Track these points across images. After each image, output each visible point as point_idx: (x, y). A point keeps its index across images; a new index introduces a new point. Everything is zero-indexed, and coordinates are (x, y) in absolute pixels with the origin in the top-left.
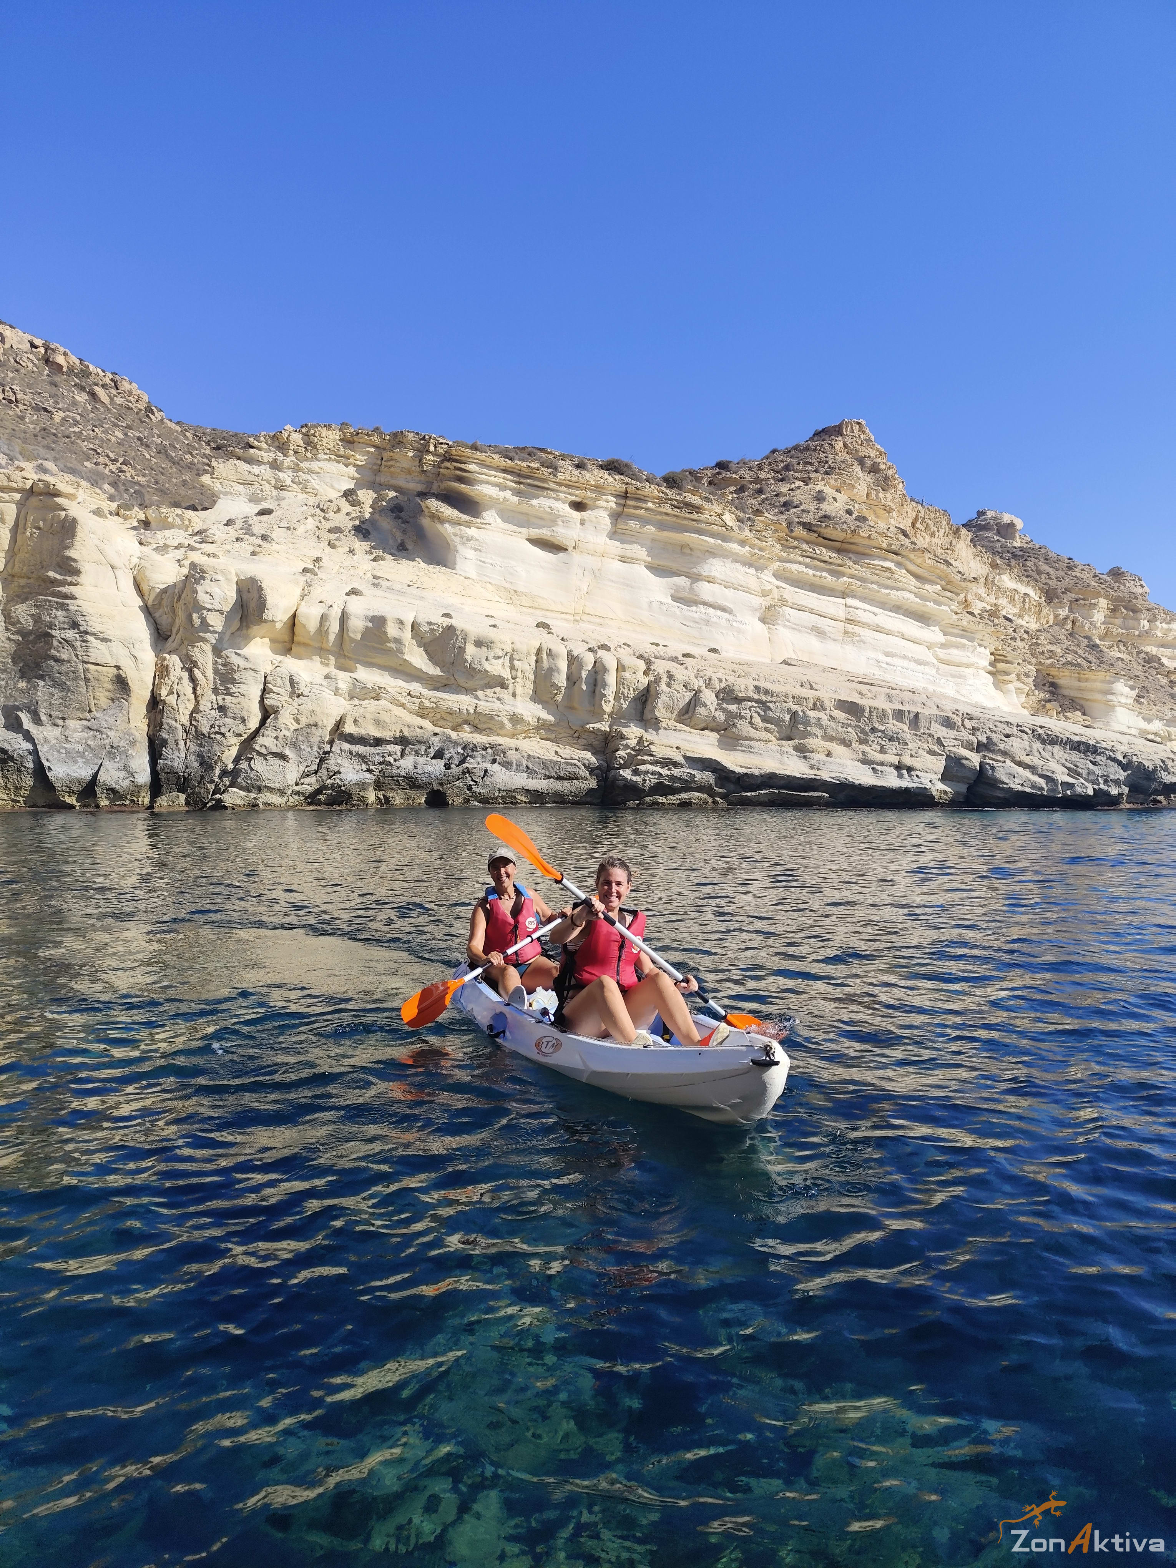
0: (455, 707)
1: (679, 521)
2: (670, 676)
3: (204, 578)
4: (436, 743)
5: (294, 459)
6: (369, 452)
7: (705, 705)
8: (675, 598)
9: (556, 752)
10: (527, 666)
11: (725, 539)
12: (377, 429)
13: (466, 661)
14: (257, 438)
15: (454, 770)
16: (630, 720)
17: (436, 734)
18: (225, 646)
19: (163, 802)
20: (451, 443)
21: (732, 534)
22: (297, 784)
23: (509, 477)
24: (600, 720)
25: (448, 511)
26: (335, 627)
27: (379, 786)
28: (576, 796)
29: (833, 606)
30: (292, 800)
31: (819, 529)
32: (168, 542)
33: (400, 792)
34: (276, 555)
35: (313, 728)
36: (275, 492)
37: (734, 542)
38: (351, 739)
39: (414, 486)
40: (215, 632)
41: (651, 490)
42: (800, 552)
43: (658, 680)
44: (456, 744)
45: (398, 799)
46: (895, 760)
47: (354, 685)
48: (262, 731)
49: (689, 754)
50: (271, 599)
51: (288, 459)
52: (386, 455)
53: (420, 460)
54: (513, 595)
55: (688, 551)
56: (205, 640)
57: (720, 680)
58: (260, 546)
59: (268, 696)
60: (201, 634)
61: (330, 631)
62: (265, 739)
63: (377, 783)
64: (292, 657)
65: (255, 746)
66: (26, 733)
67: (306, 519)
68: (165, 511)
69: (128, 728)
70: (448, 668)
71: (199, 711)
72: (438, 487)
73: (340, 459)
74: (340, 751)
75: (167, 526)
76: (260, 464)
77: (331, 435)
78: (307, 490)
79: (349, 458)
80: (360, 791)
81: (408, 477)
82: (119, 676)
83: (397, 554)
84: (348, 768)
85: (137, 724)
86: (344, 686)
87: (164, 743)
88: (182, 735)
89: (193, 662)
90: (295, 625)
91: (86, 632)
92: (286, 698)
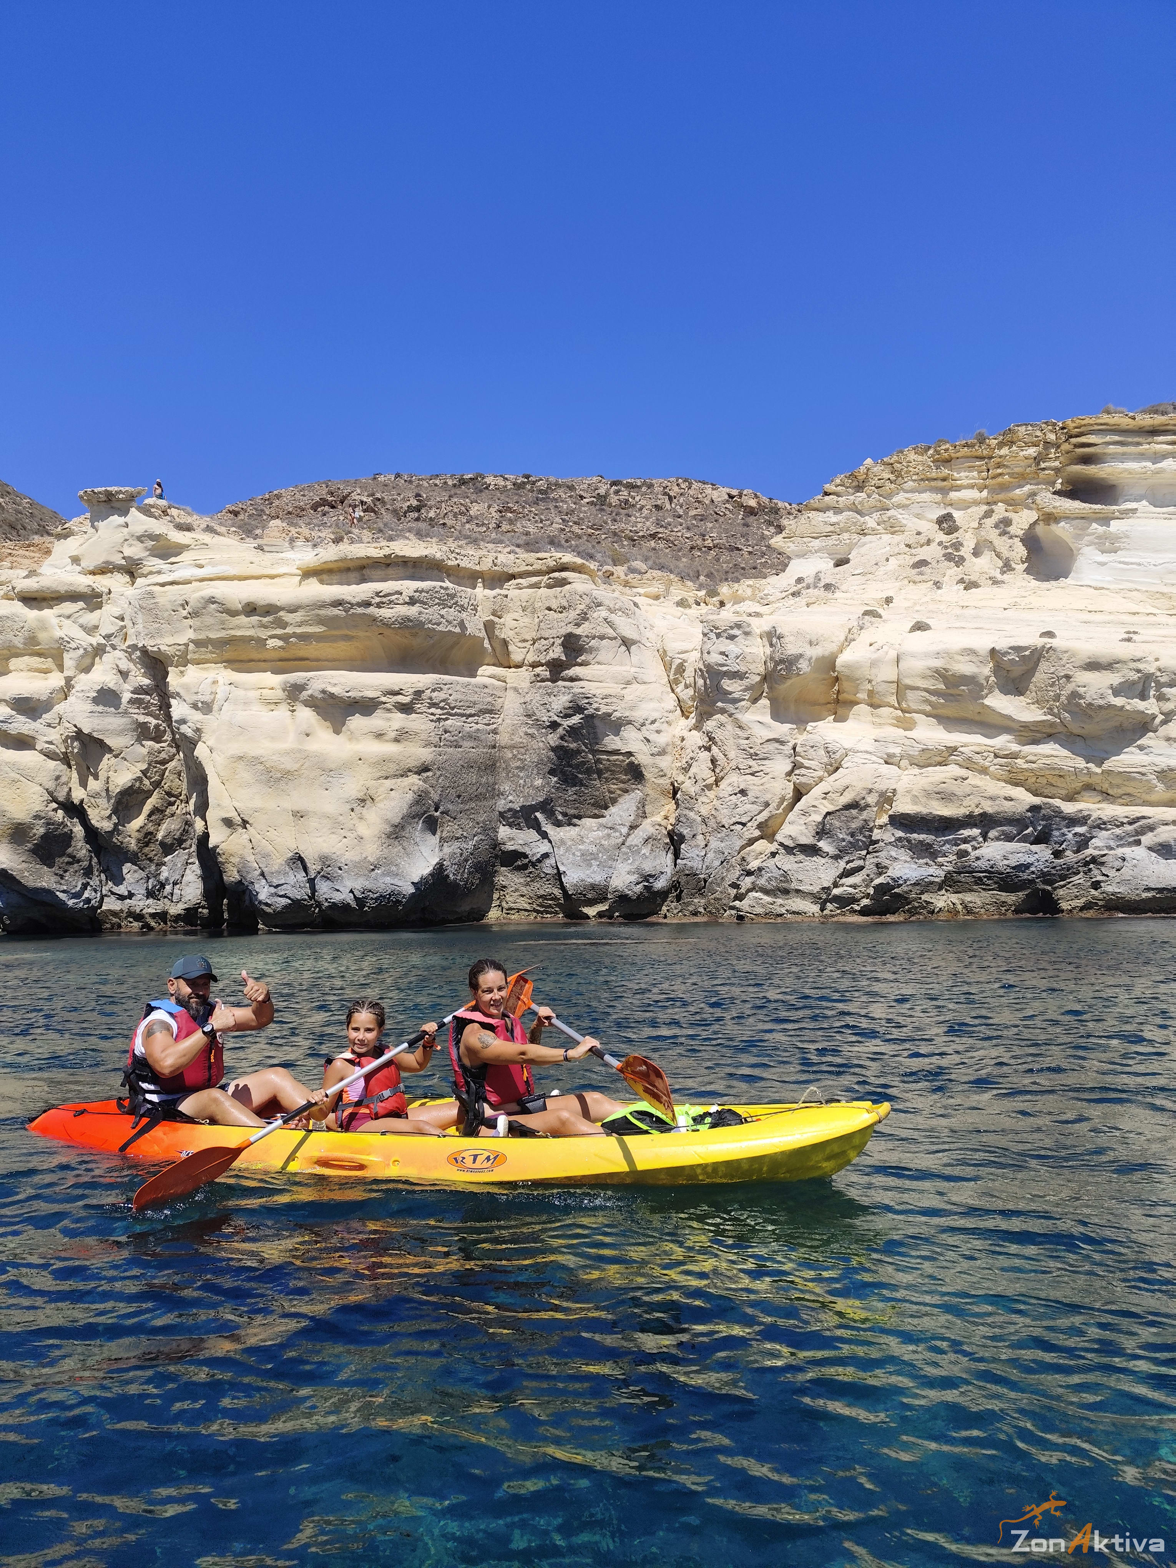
3: (718, 636)
4: (1038, 821)
5: (877, 496)
6: (970, 467)
13: (1077, 695)
15: (1070, 859)
22: (834, 886)
26: (886, 674)
27: (951, 885)
33: (985, 894)
34: (836, 602)
35: (853, 810)
38: (906, 822)
40: (735, 700)
44: (1070, 820)
47: (914, 747)
48: (788, 817)
51: (869, 498)
52: (992, 464)
56: (723, 711)
58: (818, 597)
59: (798, 772)
60: (719, 704)
61: (879, 679)
62: (791, 827)
63: (949, 883)
64: (835, 720)
65: (779, 837)
66: (544, 835)
67: (887, 560)
68: (736, 585)
69: (644, 824)
70: (1051, 709)
71: (719, 798)
72: (1062, 484)
73: (933, 484)
74: (893, 839)
75: (738, 600)
76: (837, 510)
77: (920, 458)
78: (893, 528)
79: (944, 479)
80: (922, 893)
81: (1022, 482)
82: (631, 764)
83: (999, 577)
84: (906, 862)
85: (654, 819)
86: (897, 751)
87: (682, 838)
88: (701, 828)
89: (711, 739)
90: (837, 679)
91: (592, 716)
92: (820, 773)
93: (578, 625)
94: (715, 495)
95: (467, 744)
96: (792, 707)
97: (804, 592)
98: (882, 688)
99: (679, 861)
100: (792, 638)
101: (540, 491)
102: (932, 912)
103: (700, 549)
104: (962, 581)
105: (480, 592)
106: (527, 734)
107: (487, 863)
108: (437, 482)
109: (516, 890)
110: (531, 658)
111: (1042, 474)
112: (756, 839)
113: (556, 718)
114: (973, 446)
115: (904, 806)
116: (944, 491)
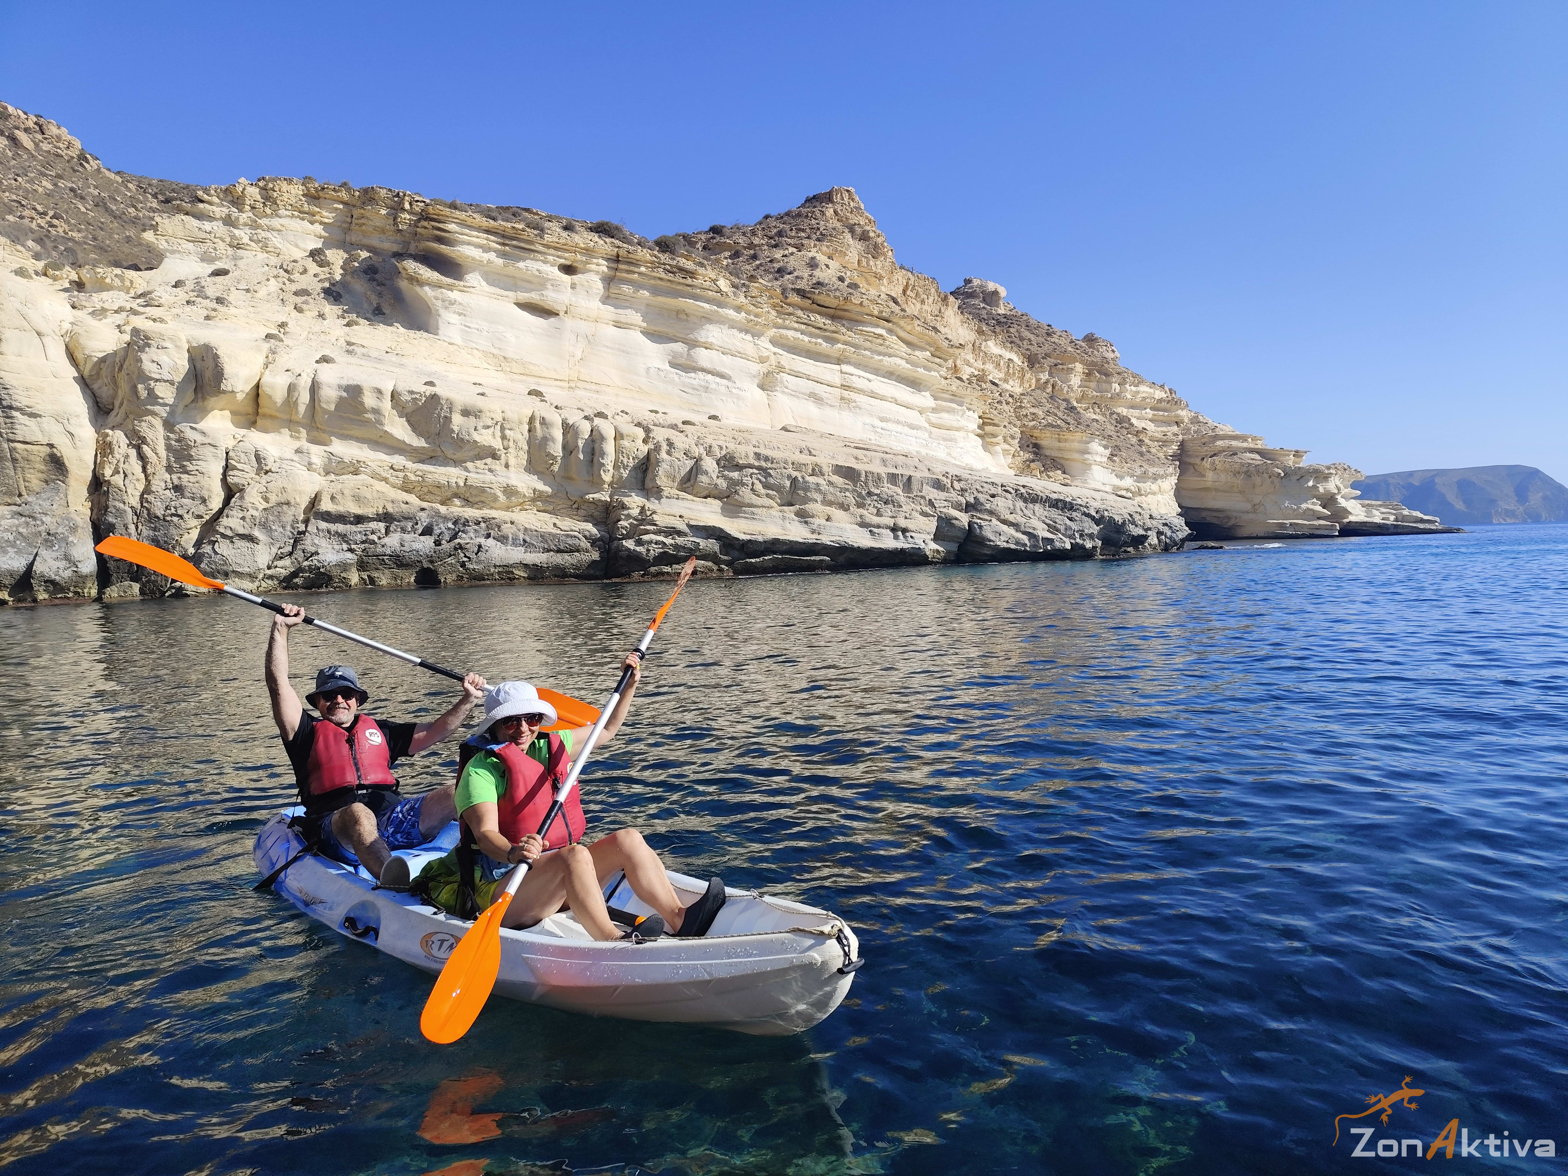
0: (443, 480)
1: (674, 286)
2: (670, 444)
3: (149, 346)
4: (424, 519)
5: (251, 214)
6: (337, 209)
7: (706, 473)
8: (673, 365)
9: (555, 525)
10: (519, 435)
11: (720, 305)
12: (345, 184)
13: (453, 431)
14: (206, 191)
15: (446, 546)
16: (631, 489)
17: (423, 509)
18: (178, 420)
19: (113, 593)
20: (428, 201)
21: (727, 300)
22: (269, 568)
23: (492, 238)
24: (600, 490)
25: (426, 273)
26: (304, 398)
27: (362, 566)
28: (577, 568)
29: (829, 372)
30: (264, 584)
31: (813, 296)
32: (106, 306)
33: (386, 571)
34: (234, 320)
35: (285, 507)
36: (230, 251)
37: (730, 308)
38: (328, 517)
39: (389, 246)
40: (166, 405)
41: (644, 254)
42: (795, 319)
43: (657, 448)
44: (446, 519)
45: (384, 579)
46: (891, 522)
47: (330, 459)
48: (226, 511)
49: (693, 523)
50: (229, 367)
51: (244, 215)
52: (356, 212)
53: (395, 219)
54: (502, 361)
55: (685, 317)
56: (154, 414)
57: (721, 448)
58: (215, 310)
59: (231, 473)
60: (149, 407)
61: (299, 402)
62: (230, 520)
63: (360, 563)
64: (260, 431)
65: (218, 528)
67: (268, 280)
68: (101, 270)
69: (67, 513)
70: (433, 439)
71: (151, 492)
73: (304, 216)
74: (316, 531)
76: (212, 220)
79: (314, 215)
80: (341, 572)
82: (53, 455)
83: (373, 319)
84: (328, 548)
85: (77, 508)
86: (317, 461)
89: (140, 438)
90: (259, 395)
91: (10, 407)
92: (252, 475)
96: (218, 416)
97: (197, 301)
104: (342, 317)
115: (328, 505)
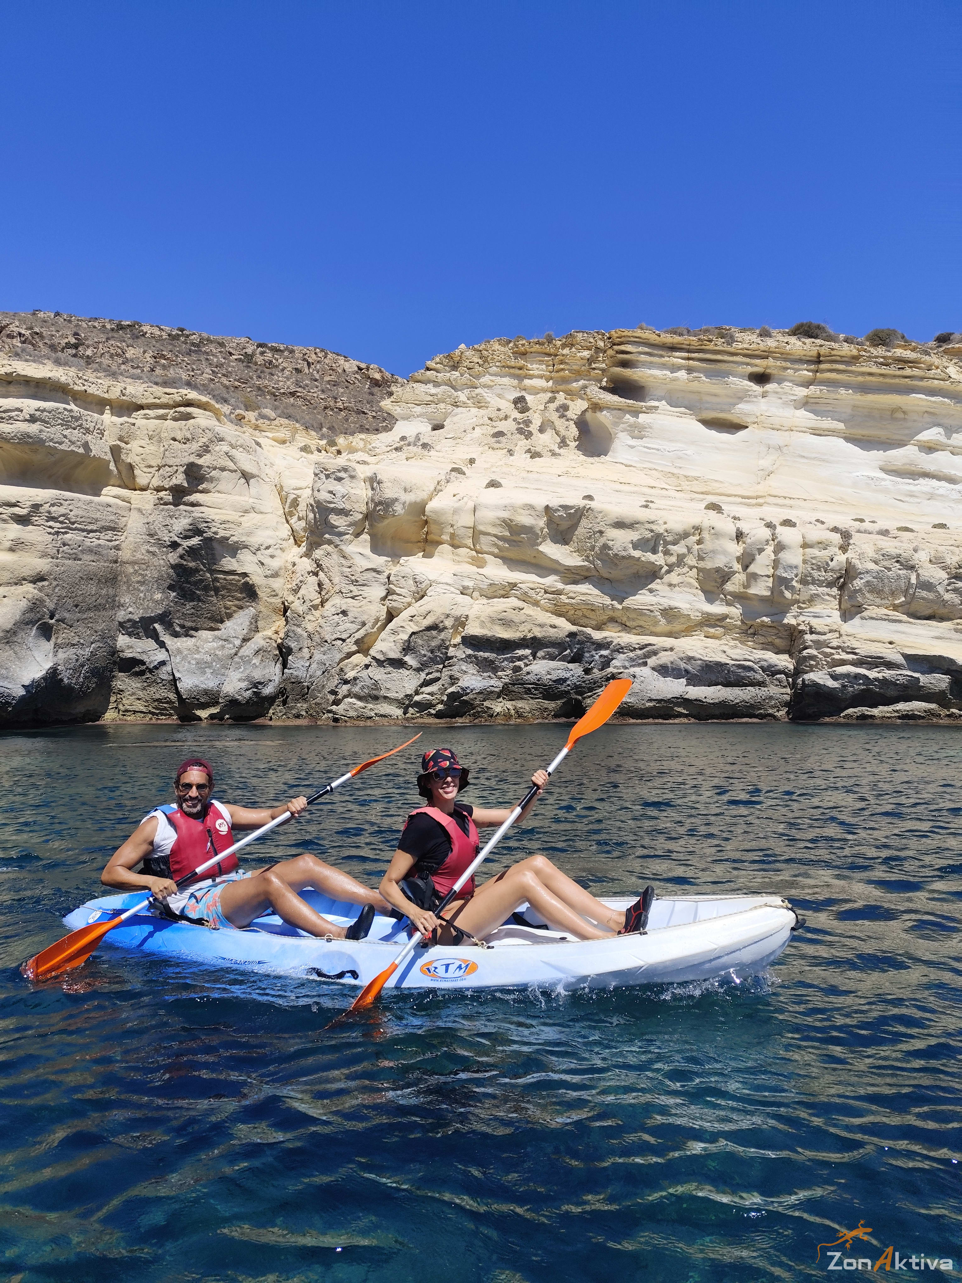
0: (597, 603)
1: (888, 380)
2: (878, 551)
3: (327, 477)
4: (574, 644)
5: (468, 376)
6: (541, 361)
7: (929, 585)
8: (888, 472)
9: (724, 652)
15: (596, 675)
16: (823, 609)
22: (416, 694)
23: (676, 354)
24: (782, 610)
25: (606, 396)
26: (465, 521)
27: (507, 695)
34: (429, 459)
35: (433, 631)
36: (449, 410)
38: (475, 642)
40: (340, 533)
41: (851, 350)
44: (598, 645)
47: (483, 582)
48: (381, 635)
49: (908, 651)
51: (462, 377)
52: (557, 360)
55: (901, 416)
56: (330, 542)
59: (391, 597)
60: (327, 536)
61: (459, 525)
62: (383, 644)
63: (506, 692)
64: (423, 556)
65: (372, 652)
66: (162, 645)
67: (474, 429)
68: (351, 437)
69: (256, 637)
70: (588, 557)
71: (323, 617)
72: (607, 382)
73: (512, 371)
74: (464, 656)
75: (353, 450)
76: (437, 384)
77: (503, 349)
78: (480, 404)
79: (520, 369)
80: (484, 700)
81: (578, 378)
82: (246, 583)
83: (557, 450)
84: (473, 674)
85: (265, 633)
86: (470, 584)
87: (290, 651)
88: (307, 642)
89: (319, 565)
90: (426, 522)
91: (210, 539)
92: (409, 599)
93: (200, 456)
94: (347, 366)
95: (87, 557)
96: (389, 543)
97: (405, 448)
98: (461, 532)
99: (286, 670)
100: (389, 484)
101: (193, 344)
102: (492, 716)
103: (332, 410)
104: (529, 451)
105: (108, 418)
106: (148, 552)
107: (105, 668)
108: (96, 324)
109: (133, 694)
110: (156, 482)
111: (593, 373)
112: (354, 653)
113: (176, 539)
114: (543, 344)
115: (473, 629)
116: (520, 378)
